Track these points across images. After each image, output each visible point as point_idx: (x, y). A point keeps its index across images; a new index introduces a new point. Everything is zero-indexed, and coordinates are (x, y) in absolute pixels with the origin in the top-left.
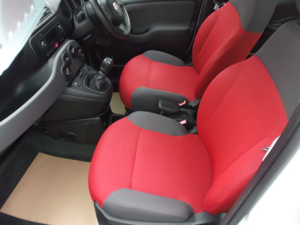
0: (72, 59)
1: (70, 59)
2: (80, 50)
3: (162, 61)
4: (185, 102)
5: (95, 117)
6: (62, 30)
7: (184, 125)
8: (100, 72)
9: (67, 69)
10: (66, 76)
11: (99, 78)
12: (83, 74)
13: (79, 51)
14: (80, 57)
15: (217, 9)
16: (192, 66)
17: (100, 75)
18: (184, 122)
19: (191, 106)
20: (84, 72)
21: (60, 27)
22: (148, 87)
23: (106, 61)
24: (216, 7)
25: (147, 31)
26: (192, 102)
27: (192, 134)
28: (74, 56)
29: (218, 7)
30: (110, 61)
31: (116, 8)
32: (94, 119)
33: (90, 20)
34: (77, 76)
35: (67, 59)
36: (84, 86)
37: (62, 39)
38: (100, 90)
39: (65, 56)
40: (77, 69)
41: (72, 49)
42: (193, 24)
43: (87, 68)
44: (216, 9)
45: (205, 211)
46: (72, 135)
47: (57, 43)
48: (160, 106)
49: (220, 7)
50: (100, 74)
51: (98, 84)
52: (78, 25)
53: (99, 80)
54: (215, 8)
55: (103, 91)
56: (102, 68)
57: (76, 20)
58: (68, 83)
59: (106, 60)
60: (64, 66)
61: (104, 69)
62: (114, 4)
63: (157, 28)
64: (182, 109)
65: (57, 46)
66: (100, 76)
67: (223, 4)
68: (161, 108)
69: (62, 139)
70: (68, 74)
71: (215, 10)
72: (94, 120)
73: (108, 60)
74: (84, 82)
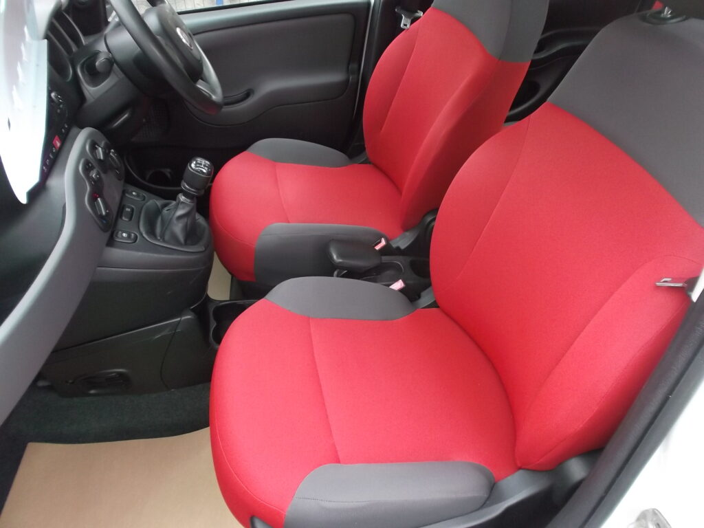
0: (103, 176)
1: (98, 173)
2: (113, 150)
3: (298, 159)
4: (383, 242)
5: (179, 314)
6: (61, 103)
7: (401, 291)
8: (182, 198)
9: (99, 199)
10: (101, 217)
11: (180, 212)
12: (132, 210)
13: (111, 154)
14: (117, 169)
15: (408, 26)
16: (366, 162)
17: (180, 206)
18: (398, 285)
19: (398, 248)
20: (133, 206)
21: (56, 97)
22: (289, 222)
23: (196, 166)
24: (405, 22)
25: (248, 95)
26: (398, 239)
27: (424, 308)
28: (104, 165)
29: (409, 21)
30: (205, 166)
31: (184, 41)
32: (179, 319)
33: (122, 75)
34: (121, 217)
35: (93, 175)
36: (144, 237)
37: (64, 127)
38: (186, 244)
39: (88, 167)
40: (118, 199)
41: (96, 148)
42: (354, 66)
43: (138, 196)
44: (405, 27)
45: (520, 468)
46: (121, 374)
47: (57, 137)
48: (335, 257)
49: (412, 22)
50: (183, 202)
51: (178, 229)
52: (92, 91)
53: (180, 217)
54: (402, 25)
55: (194, 243)
56: (184, 186)
57: (84, 78)
58: (106, 236)
59: (196, 164)
60: (90, 192)
61: (191, 187)
62: (178, 30)
63: (271, 85)
64: (385, 259)
65: (58, 144)
66: (182, 207)
67: (417, 15)
68: (340, 263)
69: (92, 392)
70: (104, 213)
71: (404, 30)
72: (179, 322)
73: (201, 164)
74: (142, 229)
